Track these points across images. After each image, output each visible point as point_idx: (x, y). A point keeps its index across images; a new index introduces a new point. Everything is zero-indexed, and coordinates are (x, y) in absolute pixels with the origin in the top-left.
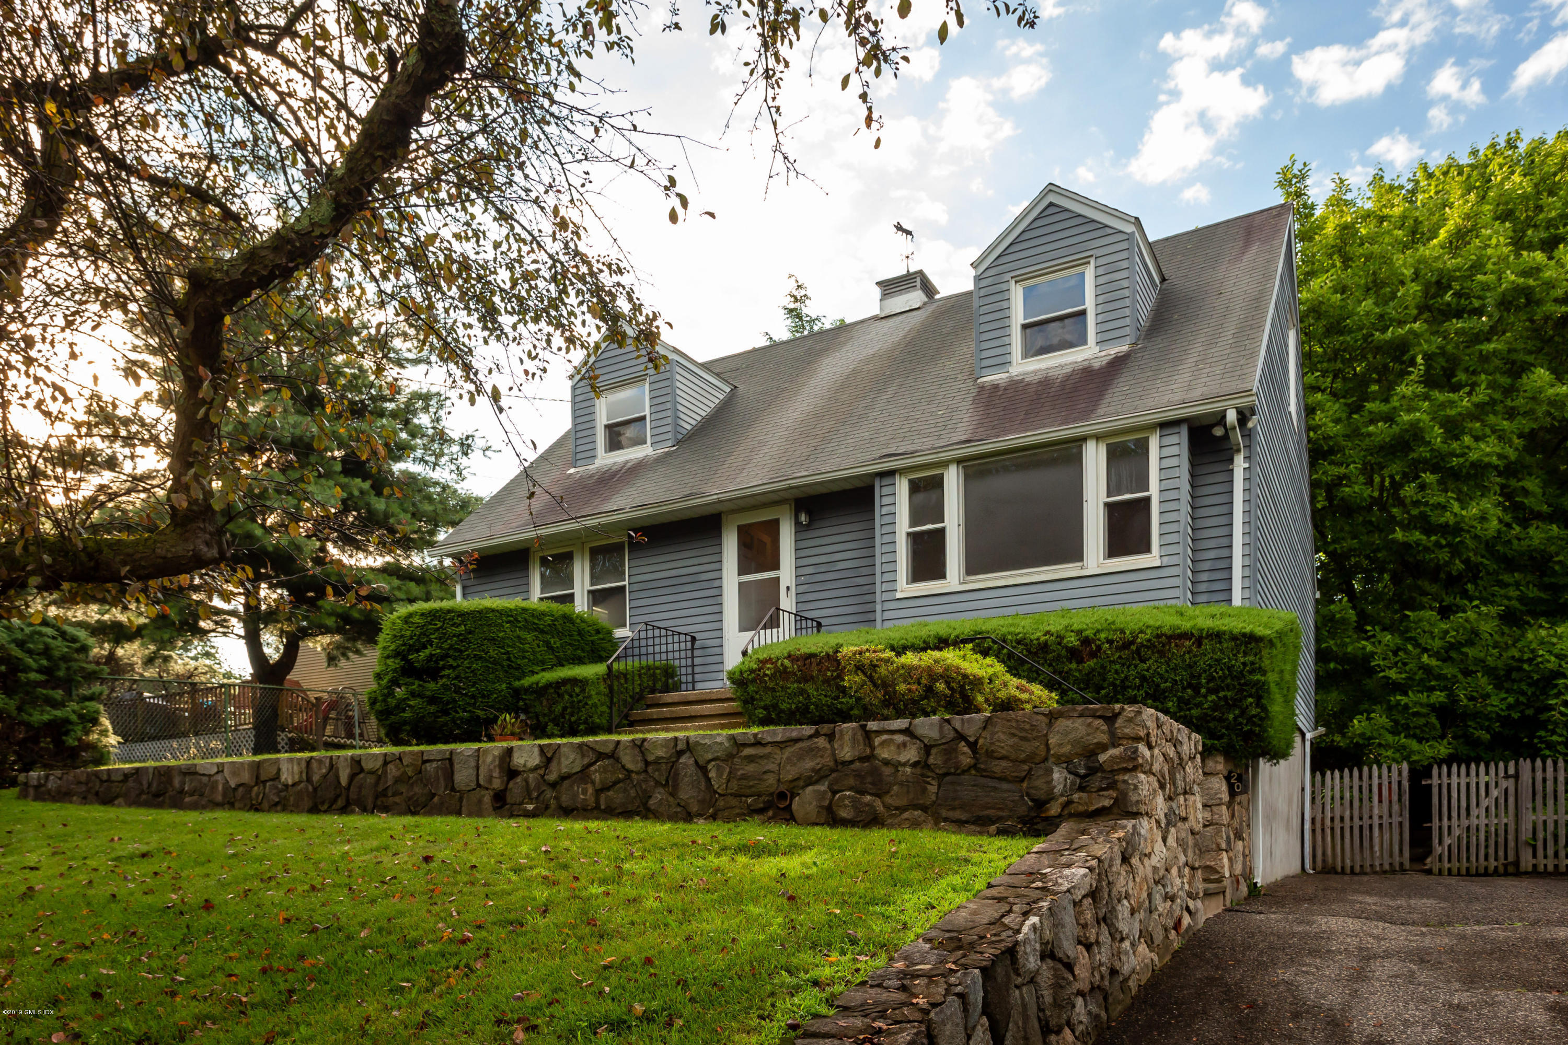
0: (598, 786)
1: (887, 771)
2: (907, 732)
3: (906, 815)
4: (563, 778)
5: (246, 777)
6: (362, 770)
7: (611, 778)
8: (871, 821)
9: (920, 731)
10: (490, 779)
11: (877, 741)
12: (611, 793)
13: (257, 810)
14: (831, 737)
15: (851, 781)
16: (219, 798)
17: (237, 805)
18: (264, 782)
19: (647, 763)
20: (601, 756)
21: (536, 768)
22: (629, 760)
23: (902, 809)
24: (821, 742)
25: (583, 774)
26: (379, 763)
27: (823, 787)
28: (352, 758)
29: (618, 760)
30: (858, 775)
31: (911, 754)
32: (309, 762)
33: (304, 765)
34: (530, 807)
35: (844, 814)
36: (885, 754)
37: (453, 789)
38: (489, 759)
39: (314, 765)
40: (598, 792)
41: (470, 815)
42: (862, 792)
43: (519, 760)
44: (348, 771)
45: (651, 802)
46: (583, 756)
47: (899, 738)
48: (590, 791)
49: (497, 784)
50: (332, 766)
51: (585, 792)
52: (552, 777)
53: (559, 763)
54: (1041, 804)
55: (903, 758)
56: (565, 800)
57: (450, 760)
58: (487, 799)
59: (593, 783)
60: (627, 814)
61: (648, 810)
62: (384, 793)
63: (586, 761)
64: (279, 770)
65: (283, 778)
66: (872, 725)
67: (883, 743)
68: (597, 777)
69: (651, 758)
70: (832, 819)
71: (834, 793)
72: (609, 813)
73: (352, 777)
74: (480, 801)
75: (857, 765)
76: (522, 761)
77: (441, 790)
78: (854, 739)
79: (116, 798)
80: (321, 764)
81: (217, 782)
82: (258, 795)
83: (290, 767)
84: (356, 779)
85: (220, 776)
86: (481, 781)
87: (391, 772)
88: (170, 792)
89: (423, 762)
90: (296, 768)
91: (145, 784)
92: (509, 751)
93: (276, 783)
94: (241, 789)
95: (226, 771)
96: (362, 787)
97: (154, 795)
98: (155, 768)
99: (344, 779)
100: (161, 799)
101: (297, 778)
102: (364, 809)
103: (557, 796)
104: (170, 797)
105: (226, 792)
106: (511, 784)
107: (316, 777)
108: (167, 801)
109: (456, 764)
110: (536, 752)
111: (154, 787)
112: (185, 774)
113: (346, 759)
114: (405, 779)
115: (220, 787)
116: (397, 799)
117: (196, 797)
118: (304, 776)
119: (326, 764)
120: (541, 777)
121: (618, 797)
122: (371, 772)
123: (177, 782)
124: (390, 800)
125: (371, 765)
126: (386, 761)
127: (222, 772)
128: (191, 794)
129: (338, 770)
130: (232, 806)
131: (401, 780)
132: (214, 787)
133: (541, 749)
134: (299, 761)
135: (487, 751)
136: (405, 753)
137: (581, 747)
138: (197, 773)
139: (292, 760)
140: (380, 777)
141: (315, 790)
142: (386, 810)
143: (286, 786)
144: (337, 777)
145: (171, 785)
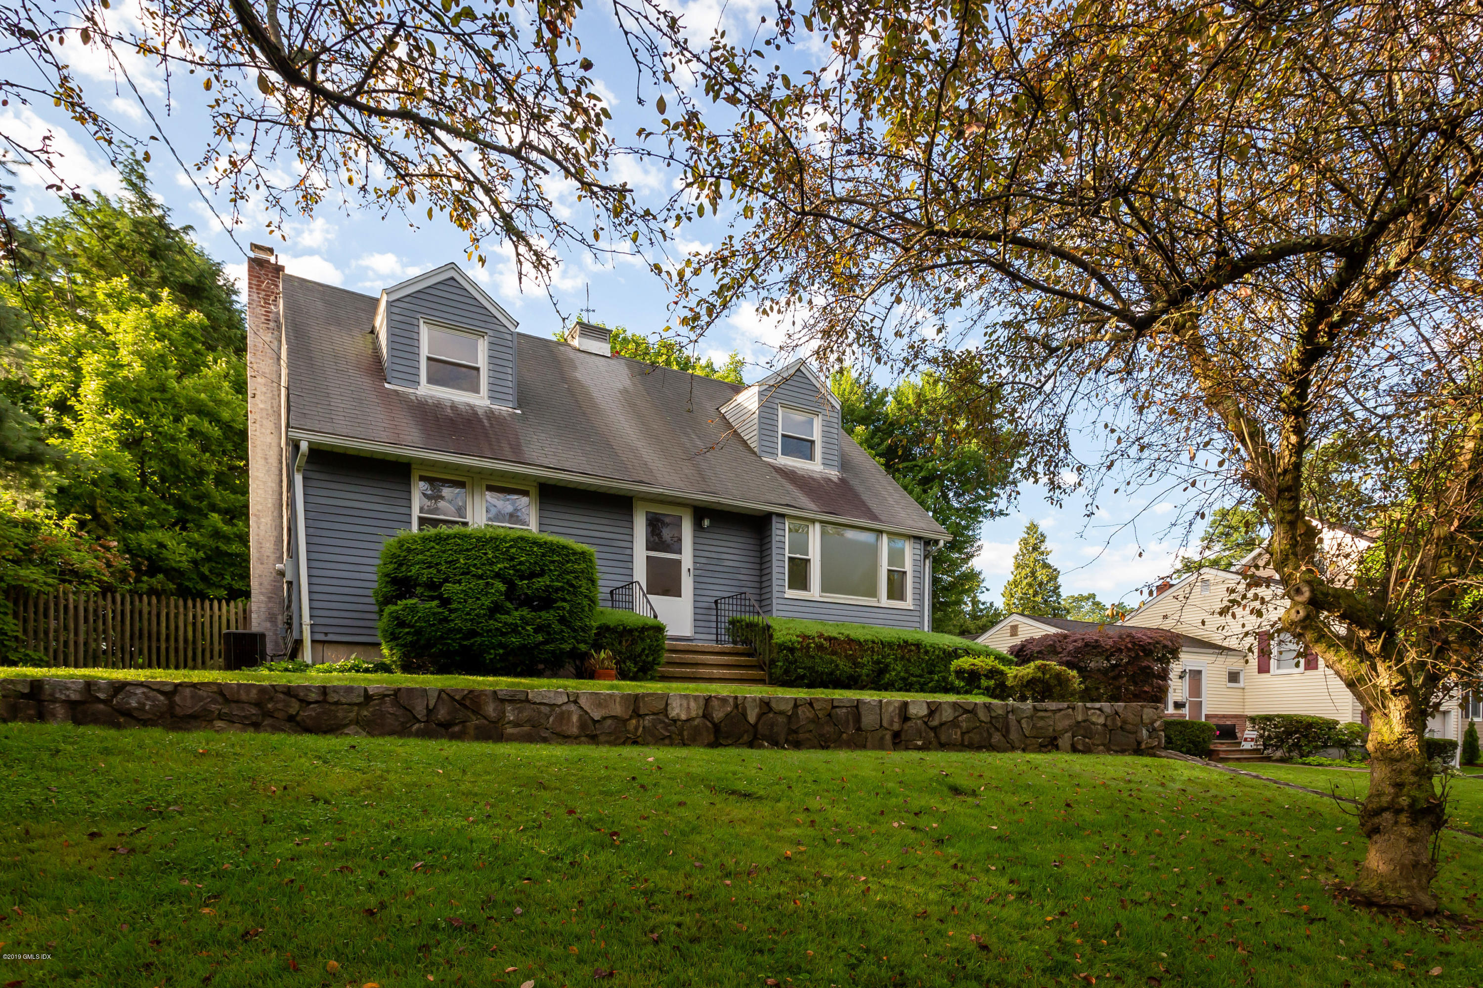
0: (965, 730)
1: (1093, 727)
2: (1100, 709)
3: (1100, 748)
4: (942, 724)
5: (617, 710)
6: (771, 709)
7: (972, 725)
8: (1088, 751)
9: (1104, 709)
10: (891, 722)
12: (974, 735)
13: (635, 743)
15: (1082, 732)
16: (575, 730)
17: (602, 738)
18: (643, 716)
19: (992, 718)
20: (966, 711)
21: (925, 716)
22: (982, 715)
23: (1098, 746)
25: (954, 723)
26: (791, 704)
27: (1070, 734)
28: (760, 699)
29: (976, 714)
30: (1084, 729)
31: (1102, 720)
32: (708, 700)
33: (702, 702)
34: (919, 743)
37: (859, 729)
38: (891, 709)
39: (715, 703)
40: (963, 734)
41: (874, 748)
42: (1084, 737)
43: (913, 710)
44: (757, 710)
45: (994, 741)
46: (955, 710)
47: (1098, 712)
48: (959, 733)
49: (896, 727)
50: (736, 706)
51: (956, 734)
52: (935, 723)
53: (941, 714)
54: (1139, 744)
55: (1099, 721)
56: (943, 739)
57: (857, 707)
58: (888, 737)
59: (960, 728)
60: (979, 748)
61: (992, 745)
62: (796, 731)
63: (957, 713)
64: (667, 704)
65: (672, 713)
67: (1093, 714)
68: (964, 725)
69: (994, 715)
70: (1074, 750)
71: (1074, 737)
72: (969, 747)
73: (760, 717)
74: (882, 738)
75: (1083, 724)
76: (915, 712)
77: (851, 730)
79: (346, 726)
80: (724, 700)
81: (570, 713)
82: (636, 728)
83: (685, 703)
84: (764, 718)
85: (572, 707)
86: (885, 724)
87: (804, 713)
88: (475, 721)
89: (834, 707)
90: (693, 704)
91: (420, 710)
92: (906, 704)
93: (661, 717)
94: (609, 722)
95: (583, 701)
96: (772, 725)
97: (440, 725)
98: (441, 691)
99: (752, 718)
100: (456, 729)
101: (693, 714)
102: (775, 743)
103: (936, 736)
104: (477, 728)
105: (583, 726)
106: (906, 727)
107: (718, 715)
108: (472, 732)
109: (863, 710)
110: (925, 706)
111: (442, 714)
112: (503, 701)
113: (754, 699)
114: (816, 720)
115: (575, 718)
116: (807, 735)
117: (526, 729)
118: (701, 713)
119: (731, 701)
120: (926, 723)
121: (976, 737)
122: (781, 713)
123: (490, 709)
124: (801, 736)
125: (782, 707)
126: (796, 704)
127: (575, 702)
128: (516, 724)
129: (745, 709)
130: (594, 739)
131: (812, 721)
132: (563, 717)
133: (928, 704)
134: (696, 698)
135: (889, 703)
136: (817, 699)
137: (955, 705)
138: (527, 701)
139: (686, 697)
140: (790, 717)
141: (716, 727)
142: (797, 745)
143: (675, 721)
144: (744, 715)
145: (476, 712)
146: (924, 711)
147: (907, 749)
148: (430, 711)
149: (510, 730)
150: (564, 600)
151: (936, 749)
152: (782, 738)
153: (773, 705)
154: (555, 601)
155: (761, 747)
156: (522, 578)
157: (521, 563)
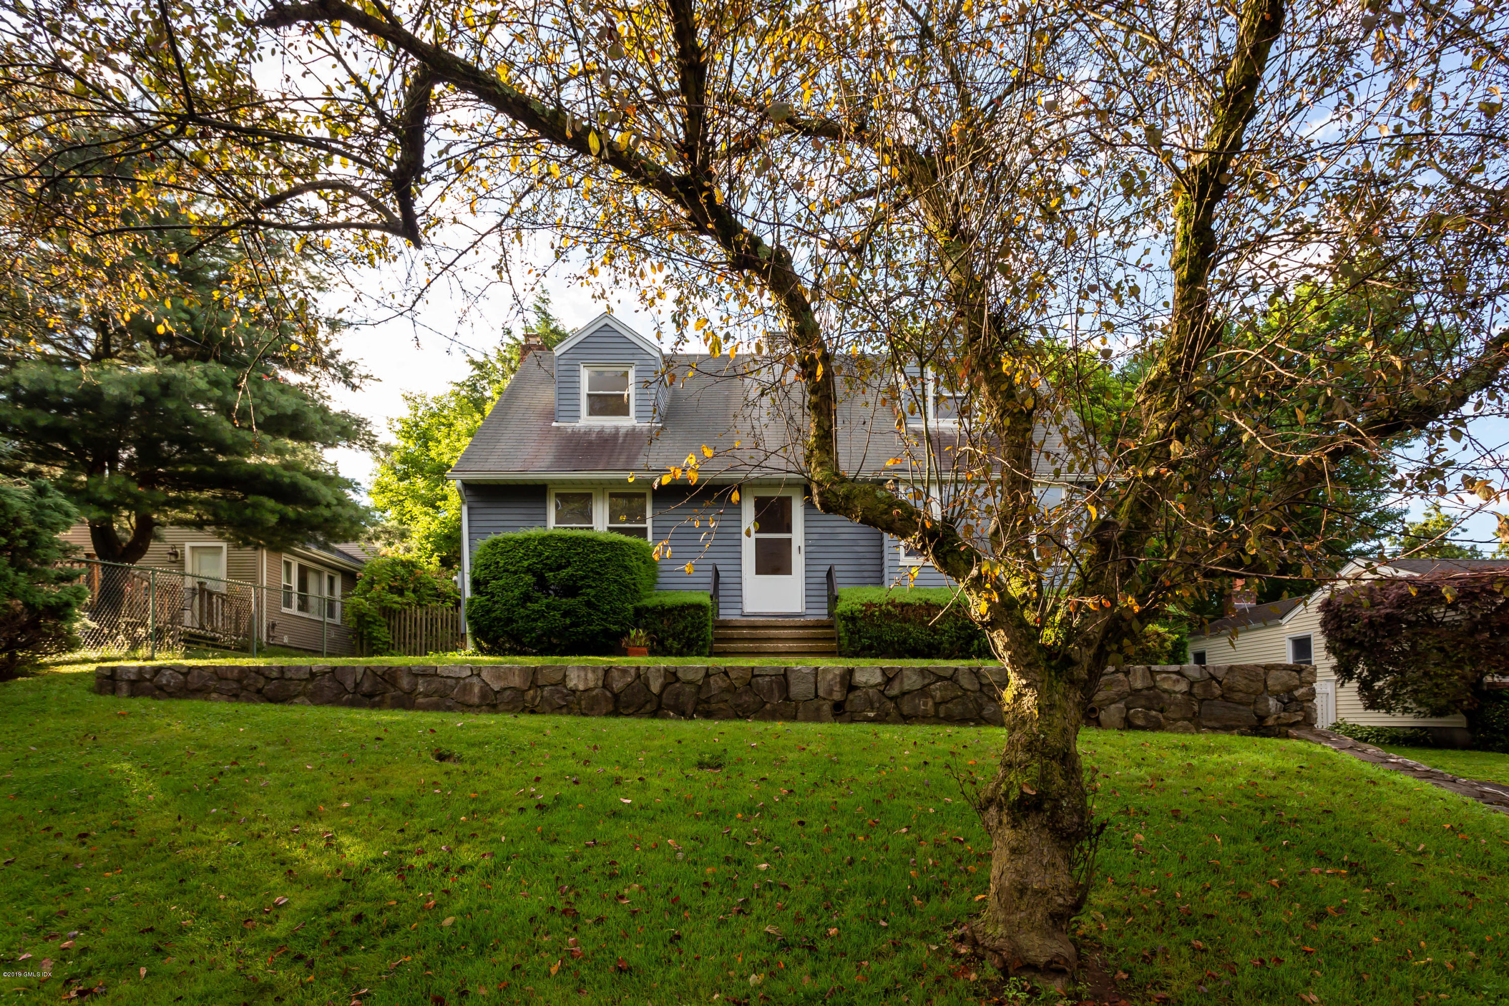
0: (938, 699)
1: (1166, 696)
2: (1178, 673)
3: (1180, 723)
4: (904, 694)
5: (516, 681)
6: (678, 680)
7: (949, 694)
8: (1156, 726)
9: (1187, 673)
10: (830, 692)
11: (1158, 678)
12: (950, 705)
13: (533, 712)
14: (1127, 673)
15: (1143, 702)
16: (476, 700)
17: (501, 707)
18: (541, 687)
19: (981, 684)
20: (940, 678)
21: (879, 684)
22: (966, 682)
23: (1175, 720)
24: (1121, 676)
25: (923, 691)
26: (703, 673)
27: (1121, 705)
28: (666, 669)
29: (956, 682)
30: (1148, 698)
31: (1183, 686)
32: (607, 671)
33: (601, 674)
34: (872, 714)
35: (1139, 722)
36: (1166, 686)
37: (787, 699)
38: (830, 676)
39: (615, 674)
40: (937, 705)
41: (807, 720)
42: (1149, 709)
43: (860, 678)
44: (661, 680)
45: (985, 712)
46: (924, 678)
47: (1174, 677)
48: (930, 703)
49: (837, 696)
50: (638, 676)
51: (925, 704)
52: (894, 691)
53: (902, 682)
54: (1262, 719)
55: (1177, 689)
56: (906, 709)
57: (785, 675)
58: (826, 708)
59: (933, 697)
60: (963, 721)
61: (983, 718)
62: (707, 701)
63: (927, 681)
64: (565, 676)
65: (571, 684)
66: (1154, 667)
67: (1164, 679)
68: (938, 694)
69: (984, 681)
70: (1129, 725)
71: (1128, 709)
72: (949, 720)
73: (664, 687)
74: (818, 709)
75: (1145, 692)
76: (864, 679)
77: (777, 700)
78: (1144, 676)
79: (296, 696)
80: (624, 671)
81: (472, 685)
82: (534, 698)
83: (582, 674)
84: (670, 688)
85: (475, 680)
86: (821, 693)
87: (717, 683)
88: (392, 692)
89: (754, 676)
90: (590, 675)
91: (349, 684)
92: (851, 672)
93: (560, 688)
94: (508, 692)
95: (484, 675)
96: (678, 695)
97: (364, 695)
98: (367, 668)
99: (655, 687)
100: (377, 699)
101: (591, 684)
102: (682, 713)
103: (897, 707)
104: (393, 698)
105: (484, 695)
106: (851, 696)
107: (618, 685)
108: (388, 701)
109: (792, 678)
110: (878, 673)
111: (366, 686)
112: (416, 675)
113: (658, 670)
114: (731, 689)
115: (476, 690)
116: (722, 705)
117: (435, 699)
118: (600, 683)
119: (633, 672)
120: (882, 692)
121: (956, 709)
122: (690, 683)
123: (405, 683)
124: (714, 706)
125: (690, 677)
126: (708, 673)
127: (479, 675)
128: (426, 695)
129: (647, 679)
130: (493, 708)
131: (726, 690)
132: (467, 689)
133: (883, 671)
134: (594, 670)
135: (826, 670)
136: (732, 668)
137: (923, 671)
138: (436, 675)
139: (584, 668)
140: (700, 687)
141: (616, 696)
142: (708, 715)
143: (574, 691)
144: (647, 686)
145: (394, 685)
146: (878, 678)
147: (852, 721)
148: (357, 685)
149: (421, 700)
150: (590, 587)
151: (895, 722)
152: (689, 709)
153: (680, 675)
154: (581, 588)
155: (665, 717)
156: (551, 570)
157: (548, 558)
